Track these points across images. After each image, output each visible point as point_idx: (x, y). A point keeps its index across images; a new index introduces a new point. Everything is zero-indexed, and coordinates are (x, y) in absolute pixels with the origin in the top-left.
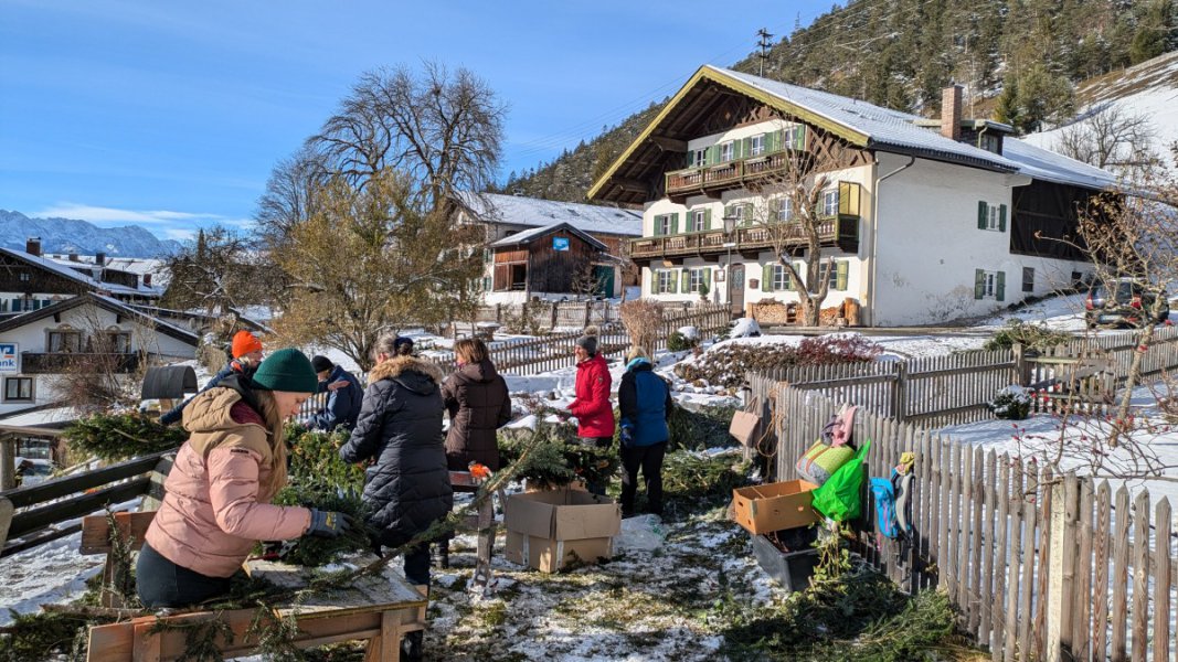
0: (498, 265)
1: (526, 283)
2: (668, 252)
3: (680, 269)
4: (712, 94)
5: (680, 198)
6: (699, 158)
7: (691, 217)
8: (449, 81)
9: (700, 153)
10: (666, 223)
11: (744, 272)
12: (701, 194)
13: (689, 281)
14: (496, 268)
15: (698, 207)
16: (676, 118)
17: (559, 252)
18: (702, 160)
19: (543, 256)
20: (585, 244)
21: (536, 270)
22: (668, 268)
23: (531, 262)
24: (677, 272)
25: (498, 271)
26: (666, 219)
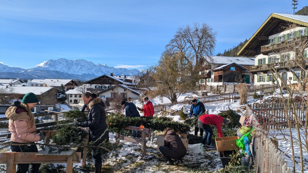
0: (215, 75)
1: (222, 80)
2: (262, 70)
3: (266, 75)
4: (276, 21)
5: (266, 53)
6: (272, 41)
7: (270, 59)
8: (200, 27)
9: (272, 40)
10: (262, 61)
11: (287, 75)
12: (272, 52)
13: (269, 78)
14: (214, 76)
15: (272, 56)
16: (264, 30)
17: (232, 71)
18: (273, 41)
19: (227, 72)
20: (240, 68)
21: (225, 76)
22: (262, 74)
23: (224, 74)
24: (265, 75)
25: (215, 77)
26: (262, 60)
